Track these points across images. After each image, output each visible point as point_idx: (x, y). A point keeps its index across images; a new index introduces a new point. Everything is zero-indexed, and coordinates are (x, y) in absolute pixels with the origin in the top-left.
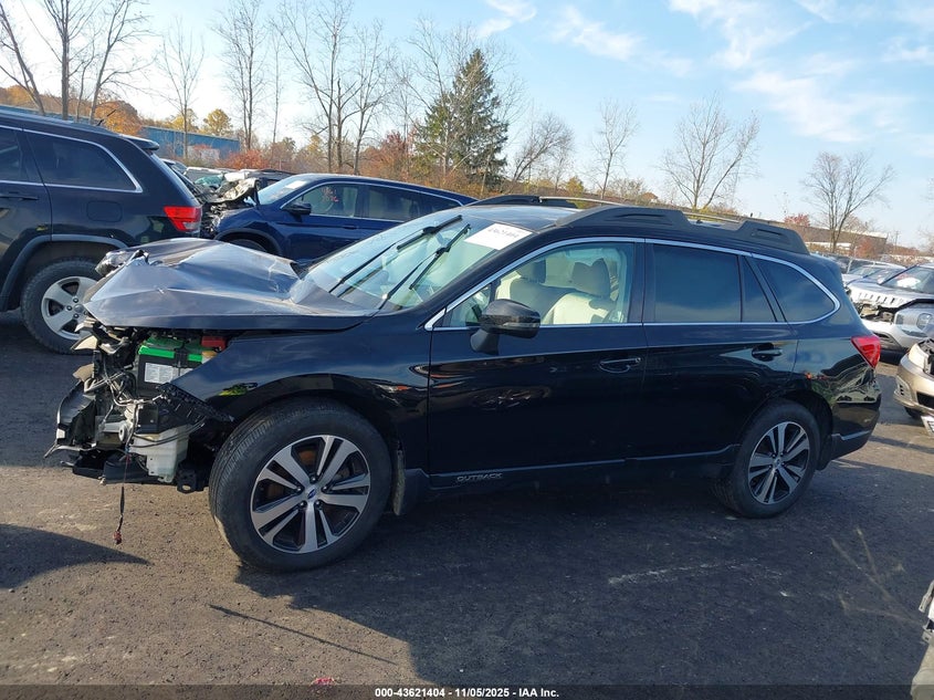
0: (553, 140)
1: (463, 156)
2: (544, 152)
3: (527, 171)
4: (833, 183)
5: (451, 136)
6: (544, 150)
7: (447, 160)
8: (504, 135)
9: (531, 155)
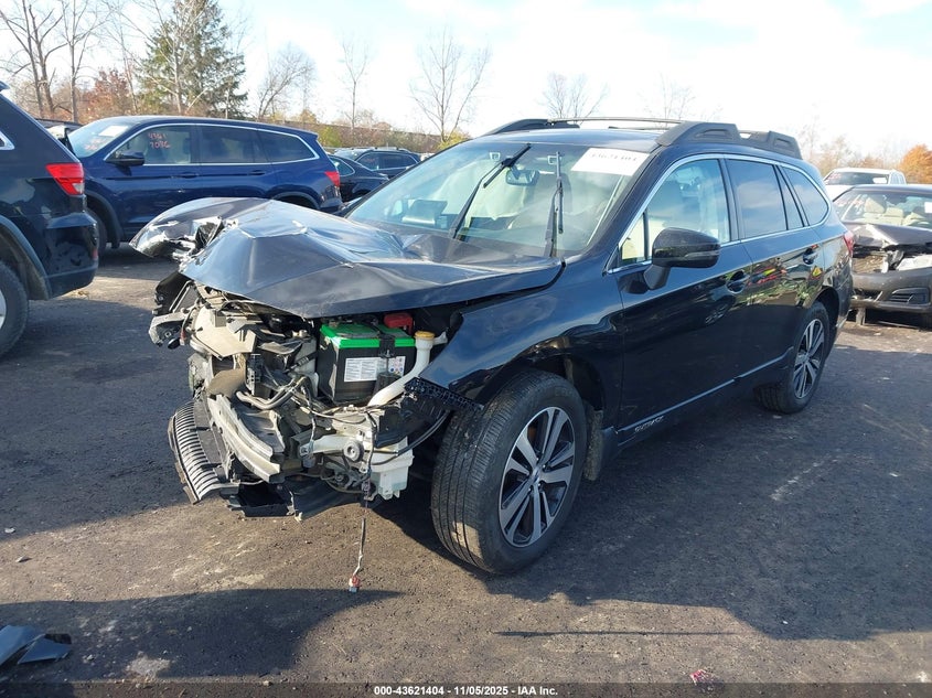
0: (294, 71)
1: (198, 93)
2: (288, 83)
3: (271, 105)
4: (561, 102)
5: (179, 70)
6: (287, 82)
7: (180, 98)
8: (240, 68)
9: (275, 87)
